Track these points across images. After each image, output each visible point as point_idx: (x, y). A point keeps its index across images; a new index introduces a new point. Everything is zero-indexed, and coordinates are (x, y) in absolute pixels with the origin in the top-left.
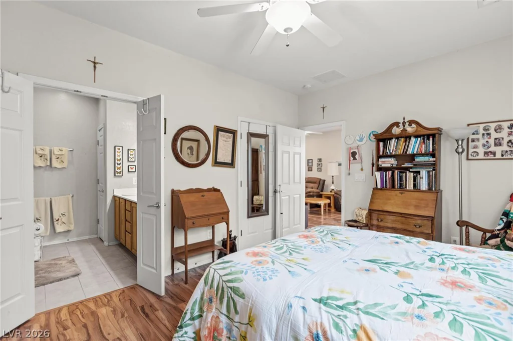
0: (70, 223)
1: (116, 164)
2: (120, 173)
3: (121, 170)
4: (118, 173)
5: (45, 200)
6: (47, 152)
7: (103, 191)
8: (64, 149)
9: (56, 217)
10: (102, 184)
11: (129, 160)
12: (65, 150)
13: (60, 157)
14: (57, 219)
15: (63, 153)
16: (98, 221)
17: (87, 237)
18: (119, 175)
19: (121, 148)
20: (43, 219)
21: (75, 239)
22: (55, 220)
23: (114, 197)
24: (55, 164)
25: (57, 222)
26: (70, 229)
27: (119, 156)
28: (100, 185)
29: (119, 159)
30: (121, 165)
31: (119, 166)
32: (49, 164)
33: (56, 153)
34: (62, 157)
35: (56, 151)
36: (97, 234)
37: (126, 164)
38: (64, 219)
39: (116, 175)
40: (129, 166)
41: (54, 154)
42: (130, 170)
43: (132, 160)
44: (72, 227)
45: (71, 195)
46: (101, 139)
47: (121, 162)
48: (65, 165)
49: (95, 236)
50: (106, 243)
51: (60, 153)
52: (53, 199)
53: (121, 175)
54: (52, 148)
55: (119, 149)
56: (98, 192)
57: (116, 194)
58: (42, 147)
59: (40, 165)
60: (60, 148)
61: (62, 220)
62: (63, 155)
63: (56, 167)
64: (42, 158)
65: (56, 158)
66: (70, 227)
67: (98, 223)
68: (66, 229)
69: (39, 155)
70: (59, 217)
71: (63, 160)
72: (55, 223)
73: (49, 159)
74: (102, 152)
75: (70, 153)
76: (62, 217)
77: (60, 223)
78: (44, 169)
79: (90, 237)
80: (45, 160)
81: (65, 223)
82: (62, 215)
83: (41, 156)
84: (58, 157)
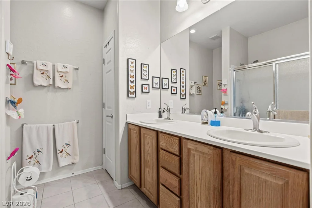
0: (76, 155)
1: (129, 82)
2: (133, 93)
3: (134, 90)
4: (131, 93)
5: (48, 127)
6: (50, 68)
7: (112, 117)
8: (68, 66)
9: (59, 148)
11: (143, 78)
12: (70, 68)
15: (67, 70)
16: (104, 151)
17: (92, 169)
18: (132, 96)
19: (134, 61)
20: (44, 151)
21: (80, 172)
22: (58, 152)
23: (128, 124)
24: (59, 83)
25: (61, 154)
26: (75, 161)
27: (132, 71)
28: (107, 109)
29: (132, 75)
30: (134, 84)
31: (132, 85)
32: (51, 83)
33: (60, 70)
34: (67, 75)
35: (60, 68)
36: (103, 164)
37: (139, 82)
38: (69, 150)
39: (130, 95)
40: (142, 85)
41: (57, 71)
42: (144, 91)
43: (145, 78)
44: (77, 159)
45: (76, 122)
47: (134, 79)
48: (69, 85)
49: (100, 167)
50: (118, 185)
51: (64, 70)
52: (56, 125)
53: (134, 96)
54: (56, 64)
55: (132, 63)
56: (105, 118)
57: (130, 120)
58: (44, 62)
59: (41, 84)
60: (65, 65)
61: (67, 151)
62: (68, 72)
63: (60, 87)
64: (44, 75)
65: (60, 76)
66: (75, 159)
67: (104, 153)
68: (71, 162)
69: (40, 72)
70: (63, 148)
71: (67, 79)
72: (59, 155)
73: (51, 77)
74: (110, 69)
75: (75, 71)
76: (67, 148)
77: (64, 155)
78: (46, 89)
79: (95, 169)
80: (48, 78)
81: (69, 155)
82: (67, 145)
83: (42, 72)
84: (62, 75)
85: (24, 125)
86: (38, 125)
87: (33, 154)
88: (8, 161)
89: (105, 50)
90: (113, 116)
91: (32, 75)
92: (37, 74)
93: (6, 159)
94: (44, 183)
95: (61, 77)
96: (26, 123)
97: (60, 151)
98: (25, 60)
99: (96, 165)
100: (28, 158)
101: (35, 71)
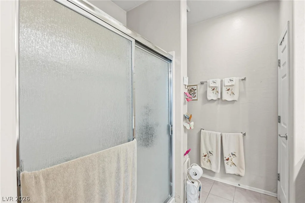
0: (241, 168)
5: (217, 135)
6: (218, 85)
8: (234, 78)
9: (226, 155)
10: (284, 124)
12: (236, 80)
13: (231, 88)
14: (227, 158)
15: (234, 83)
16: (279, 177)
20: (214, 153)
21: (247, 187)
24: (226, 96)
26: (240, 174)
28: (283, 125)
32: (219, 97)
34: (233, 88)
35: (227, 83)
38: (234, 160)
41: (224, 86)
44: (243, 173)
46: (283, 57)
48: (235, 98)
49: (273, 194)
51: (230, 83)
52: (224, 134)
54: (223, 79)
56: (279, 137)
58: (214, 80)
59: (212, 99)
60: (231, 78)
61: (232, 161)
62: (234, 85)
63: (226, 100)
64: (214, 91)
65: (226, 90)
66: (240, 171)
67: (279, 180)
68: (237, 172)
69: (212, 88)
70: (229, 157)
71: (233, 92)
72: (226, 162)
73: (219, 92)
74: (285, 74)
75: (242, 82)
76: (232, 158)
77: (230, 164)
78: (216, 103)
79: (265, 192)
80: (217, 93)
81: (235, 165)
82: (233, 155)
83: (213, 89)
84: (228, 89)
85: (202, 130)
86: (210, 132)
87: (207, 154)
88: (185, 156)
89: (281, 48)
90: (287, 137)
91: (206, 92)
92: (209, 90)
93: (184, 154)
94: (215, 181)
95: (228, 90)
96: (204, 129)
97: (226, 159)
98: (202, 81)
99: (266, 188)
100: (203, 155)
101: (208, 88)
